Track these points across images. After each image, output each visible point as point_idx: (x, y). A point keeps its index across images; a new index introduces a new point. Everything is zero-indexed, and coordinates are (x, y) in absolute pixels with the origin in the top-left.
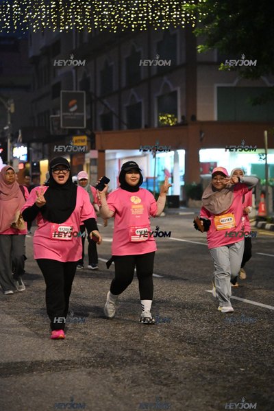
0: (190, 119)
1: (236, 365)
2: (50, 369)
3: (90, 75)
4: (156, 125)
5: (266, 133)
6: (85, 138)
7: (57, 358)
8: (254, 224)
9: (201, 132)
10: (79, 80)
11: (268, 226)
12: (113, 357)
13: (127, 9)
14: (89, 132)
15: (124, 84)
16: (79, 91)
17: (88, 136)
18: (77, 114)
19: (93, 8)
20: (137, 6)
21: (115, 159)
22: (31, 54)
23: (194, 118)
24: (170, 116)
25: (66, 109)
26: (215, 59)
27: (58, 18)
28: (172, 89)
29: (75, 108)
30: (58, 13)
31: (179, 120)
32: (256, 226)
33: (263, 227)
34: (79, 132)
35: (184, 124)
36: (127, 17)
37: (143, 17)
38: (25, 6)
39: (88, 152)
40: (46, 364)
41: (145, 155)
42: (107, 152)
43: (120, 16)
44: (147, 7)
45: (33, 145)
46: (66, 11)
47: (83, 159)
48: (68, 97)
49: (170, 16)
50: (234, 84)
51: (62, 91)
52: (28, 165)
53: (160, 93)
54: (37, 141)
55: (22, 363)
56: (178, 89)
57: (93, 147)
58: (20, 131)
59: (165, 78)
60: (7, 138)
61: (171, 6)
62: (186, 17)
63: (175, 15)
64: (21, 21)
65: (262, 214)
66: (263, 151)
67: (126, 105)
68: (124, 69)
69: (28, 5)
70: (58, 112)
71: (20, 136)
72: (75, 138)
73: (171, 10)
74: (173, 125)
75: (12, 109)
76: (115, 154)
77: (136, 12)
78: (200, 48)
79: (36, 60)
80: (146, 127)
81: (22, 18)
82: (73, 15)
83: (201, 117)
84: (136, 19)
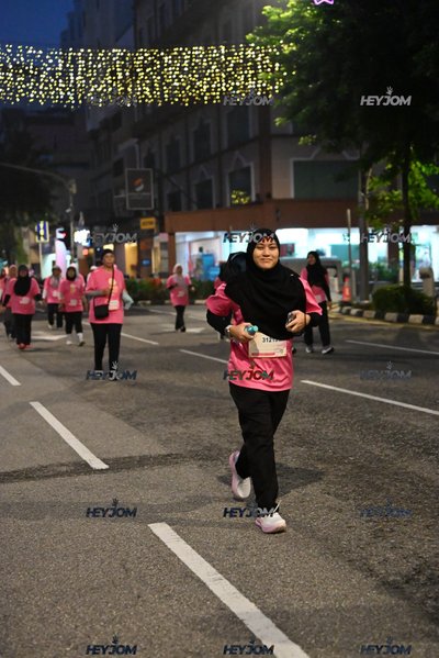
0: (265, 197)
1: (345, 455)
2: (160, 463)
3: (154, 150)
4: (228, 204)
5: (349, 211)
6: (153, 219)
7: (164, 452)
8: (338, 309)
9: (277, 211)
10: (144, 155)
11: (354, 311)
12: (220, 450)
13: (199, 79)
14: (157, 213)
15: (192, 160)
16: (143, 169)
17: (157, 218)
18: (144, 194)
19: (163, 79)
20: (210, 76)
21: (185, 242)
22: (89, 127)
23: (269, 196)
24: (241, 193)
25: (132, 189)
26: (290, 130)
27: (126, 91)
28: (245, 165)
29: (141, 187)
30: (126, 86)
31: (254, 198)
32: (340, 312)
33: (348, 313)
34: (144, 214)
35: (259, 202)
36: (199, 88)
37: (216, 88)
38: (90, 78)
39: (157, 234)
40: (155, 458)
41: (217, 237)
42: (177, 234)
43: (192, 87)
44: (220, 77)
45: (96, 228)
46: (134, 82)
47: (152, 243)
48: (134, 176)
49: (245, 87)
50: (311, 158)
51: (126, 170)
52: (92, 251)
53: (232, 169)
54: (100, 224)
55: (130, 457)
56: (252, 165)
57: (162, 230)
58: (81, 214)
59: (237, 153)
60: (69, 222)
61: (246, 75)
62: (262, 87)
63: (251, 84)
64: (86, 95)
65: (346, 299)
66: (345, 230)
67: (195, 182)
68: (192, 143)
69: (93, 76)
70: (122, 192)
71: (81, 218)
72: (142, 221)
73: (246, 80)
74: (246, 205)
75: (74, 190)
76: (184, 236)
77: (208, 83)
78: (278, 121)
79: (94, 135)
80: (218, 206)
81: (87, 91)
82: (142, 87)
83: (276, 195)
84: (209, 90)
